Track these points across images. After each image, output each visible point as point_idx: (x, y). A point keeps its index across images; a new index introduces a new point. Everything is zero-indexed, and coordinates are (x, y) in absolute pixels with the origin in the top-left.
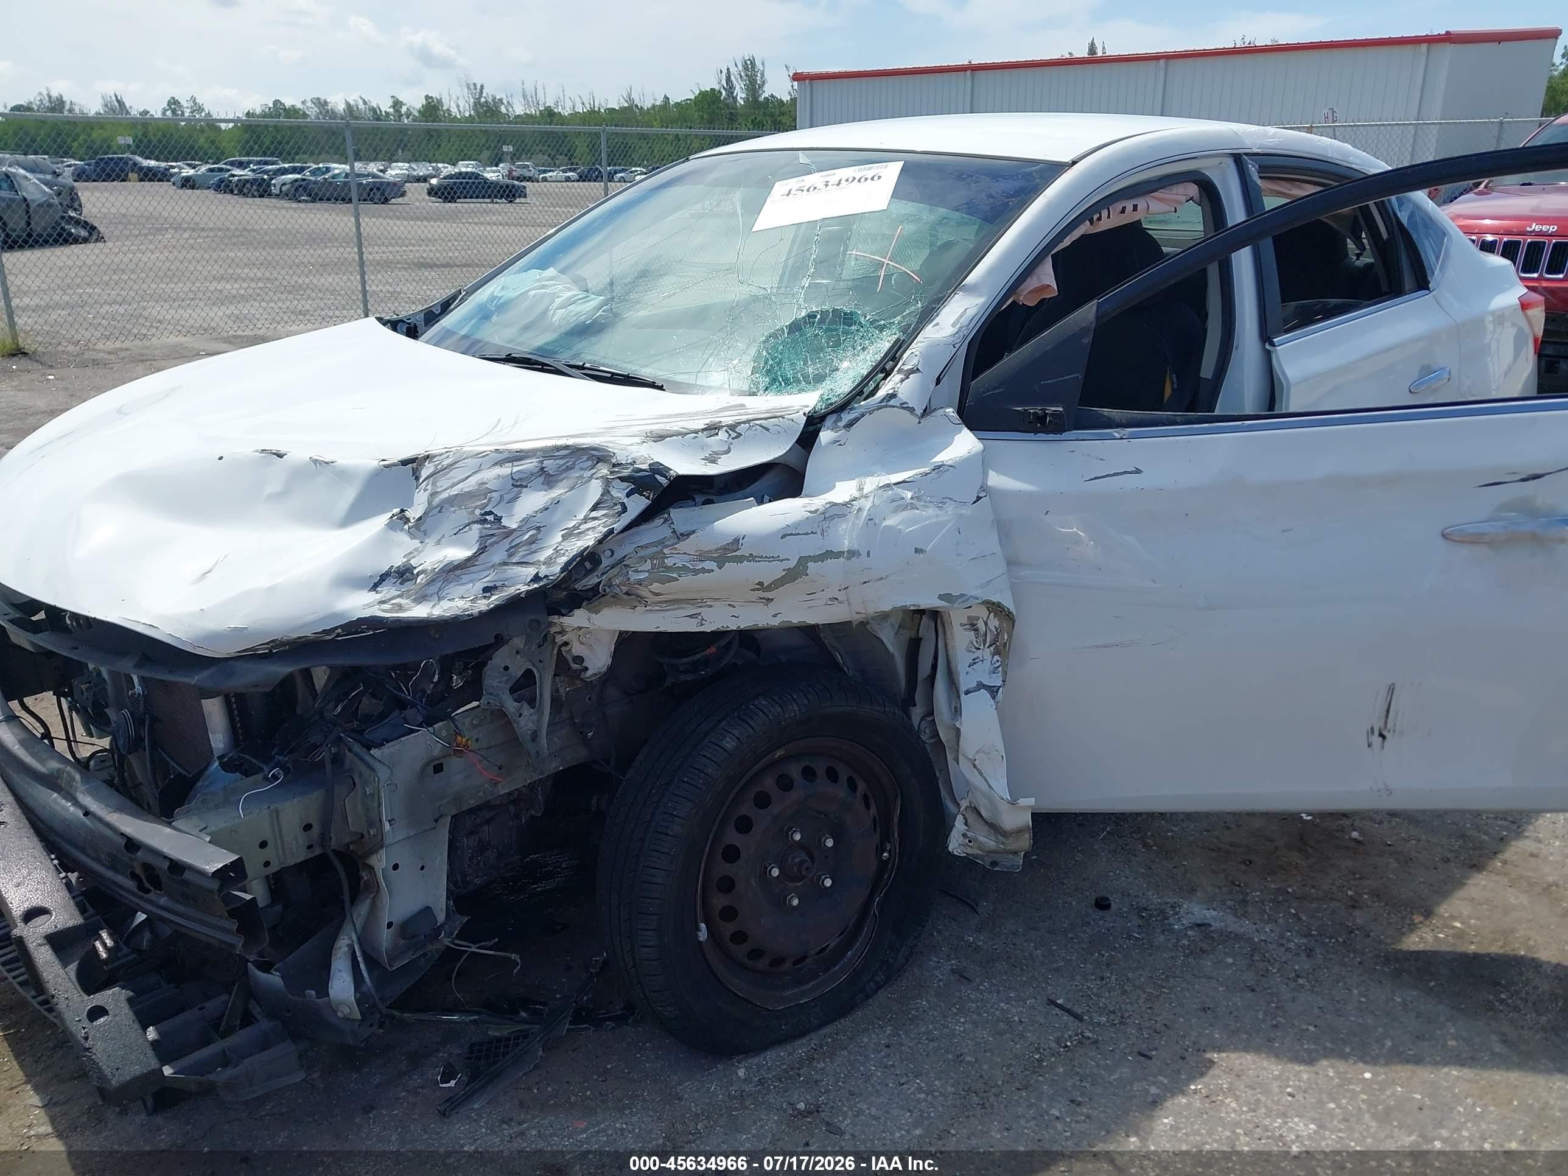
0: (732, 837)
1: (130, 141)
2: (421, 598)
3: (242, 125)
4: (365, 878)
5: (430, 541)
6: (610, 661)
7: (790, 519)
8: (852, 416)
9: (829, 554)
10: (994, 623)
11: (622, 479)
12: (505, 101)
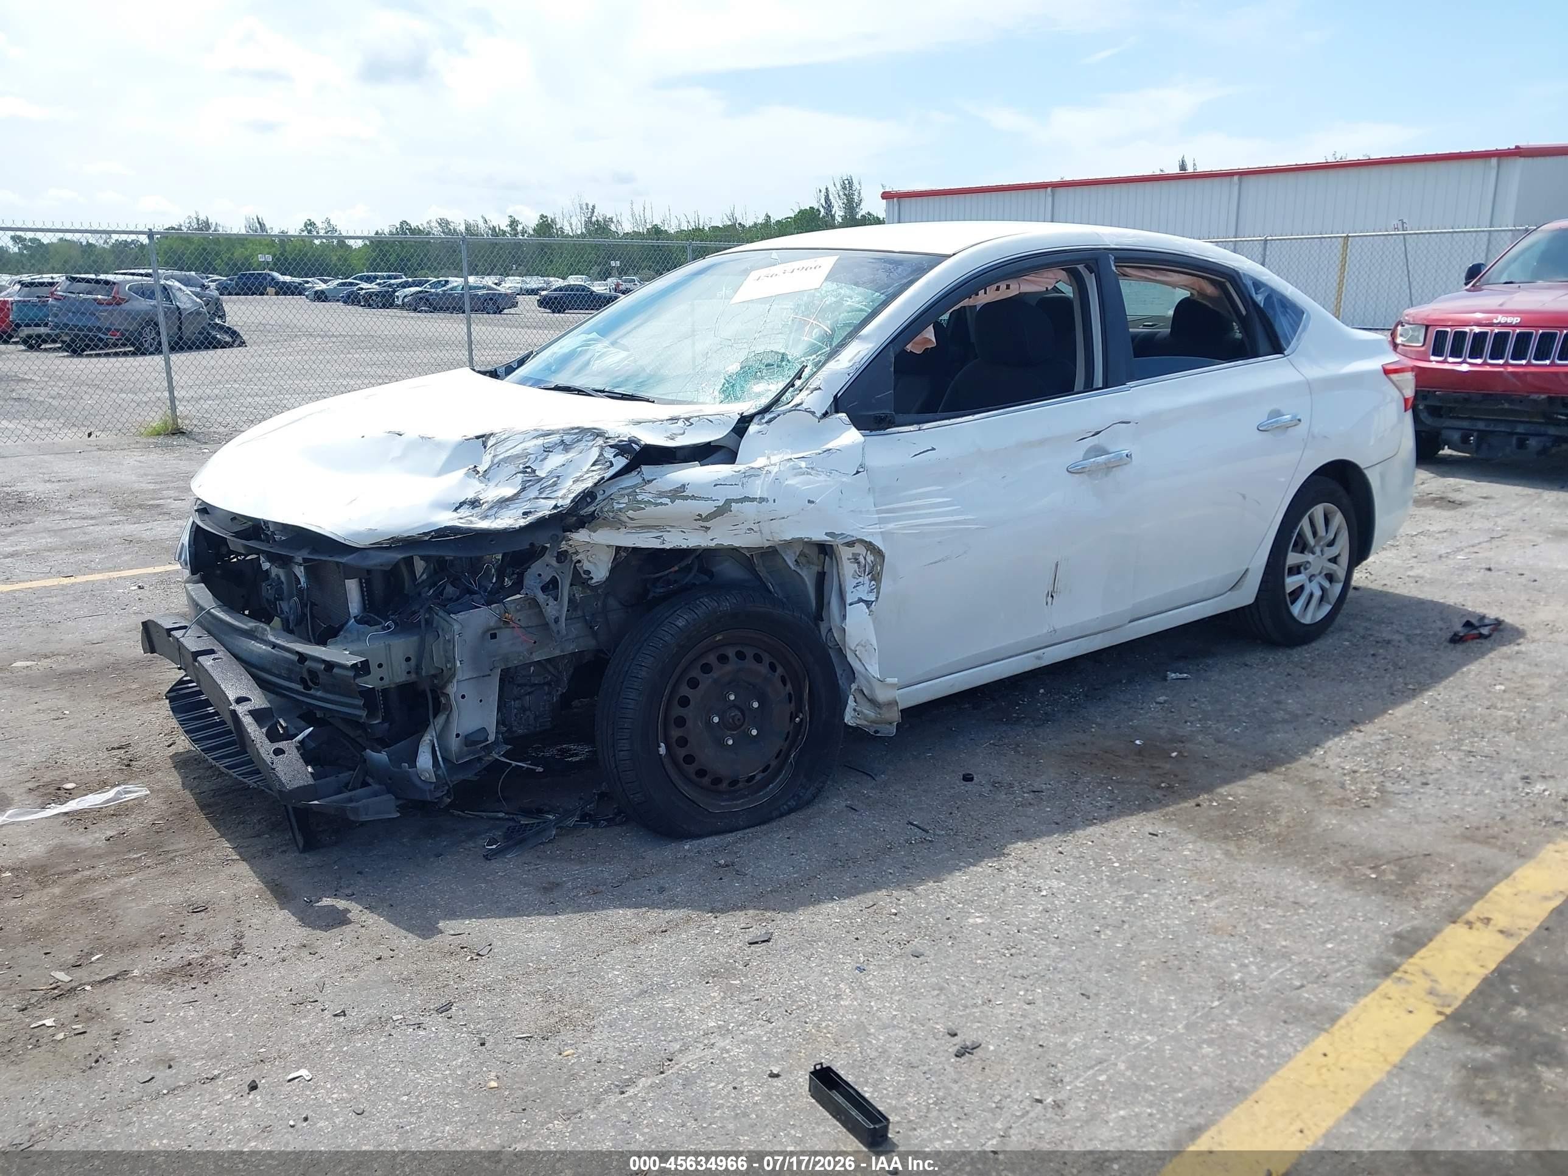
0: (685, 690)
1: (269, 258)
2: (485, 517)
3: (372, 242)
4: (443, 702)
5: (492, 484)
6: (608, 574)
7: (720, 476)
8: (772, 416)
9: (746, 499)
10: (870, 558)
11: (611, 446)
12: (614, 220)
